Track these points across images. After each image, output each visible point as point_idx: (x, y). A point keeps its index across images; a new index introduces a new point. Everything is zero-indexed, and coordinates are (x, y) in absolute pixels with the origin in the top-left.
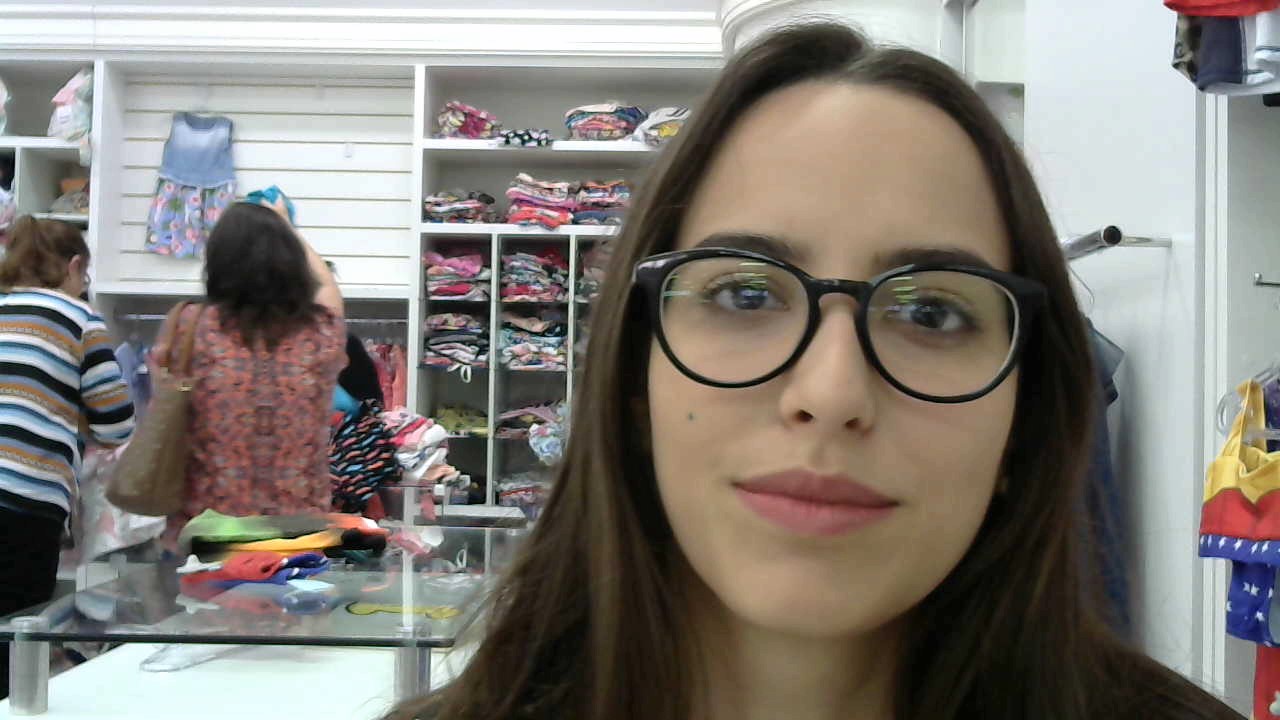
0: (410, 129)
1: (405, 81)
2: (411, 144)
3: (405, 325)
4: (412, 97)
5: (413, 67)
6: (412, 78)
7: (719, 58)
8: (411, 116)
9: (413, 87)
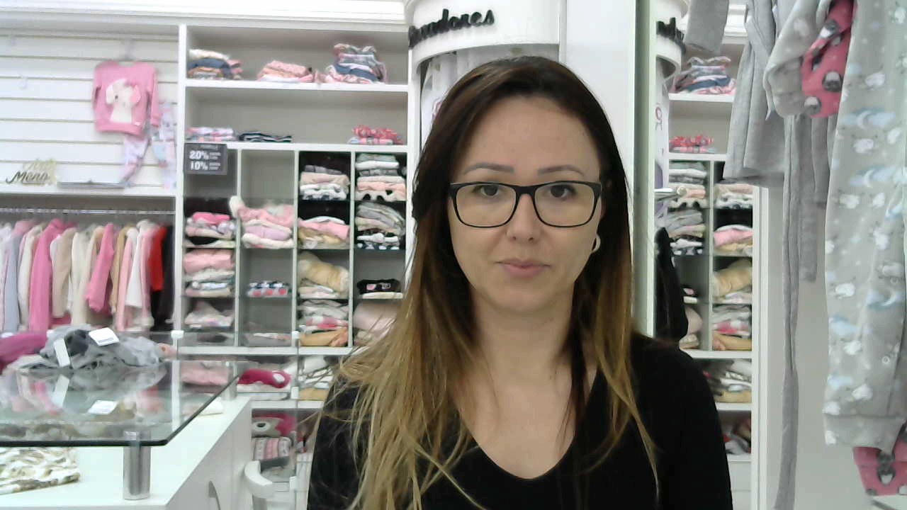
0: (176, 72)
1: (172, 35)
2: (176, 83)
3: (173, 216)
4: (177, 49)
5: (177, 27)
6: (177, 34)
7: (403, 25)
8: (176, 62)
9: (177, 41)
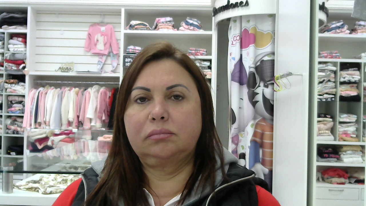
0: (120, 27)
1: (118, 13)
2: (120, 32)
3: (119, 84)
4: (121, 18)
5: (121, 10)
7: (211, 7)
8: (120, 23)
9: (121, 15)
